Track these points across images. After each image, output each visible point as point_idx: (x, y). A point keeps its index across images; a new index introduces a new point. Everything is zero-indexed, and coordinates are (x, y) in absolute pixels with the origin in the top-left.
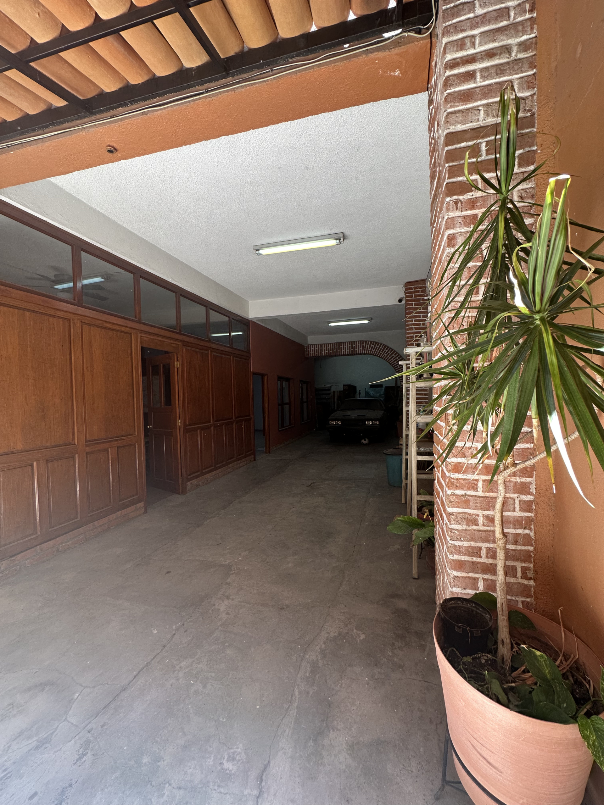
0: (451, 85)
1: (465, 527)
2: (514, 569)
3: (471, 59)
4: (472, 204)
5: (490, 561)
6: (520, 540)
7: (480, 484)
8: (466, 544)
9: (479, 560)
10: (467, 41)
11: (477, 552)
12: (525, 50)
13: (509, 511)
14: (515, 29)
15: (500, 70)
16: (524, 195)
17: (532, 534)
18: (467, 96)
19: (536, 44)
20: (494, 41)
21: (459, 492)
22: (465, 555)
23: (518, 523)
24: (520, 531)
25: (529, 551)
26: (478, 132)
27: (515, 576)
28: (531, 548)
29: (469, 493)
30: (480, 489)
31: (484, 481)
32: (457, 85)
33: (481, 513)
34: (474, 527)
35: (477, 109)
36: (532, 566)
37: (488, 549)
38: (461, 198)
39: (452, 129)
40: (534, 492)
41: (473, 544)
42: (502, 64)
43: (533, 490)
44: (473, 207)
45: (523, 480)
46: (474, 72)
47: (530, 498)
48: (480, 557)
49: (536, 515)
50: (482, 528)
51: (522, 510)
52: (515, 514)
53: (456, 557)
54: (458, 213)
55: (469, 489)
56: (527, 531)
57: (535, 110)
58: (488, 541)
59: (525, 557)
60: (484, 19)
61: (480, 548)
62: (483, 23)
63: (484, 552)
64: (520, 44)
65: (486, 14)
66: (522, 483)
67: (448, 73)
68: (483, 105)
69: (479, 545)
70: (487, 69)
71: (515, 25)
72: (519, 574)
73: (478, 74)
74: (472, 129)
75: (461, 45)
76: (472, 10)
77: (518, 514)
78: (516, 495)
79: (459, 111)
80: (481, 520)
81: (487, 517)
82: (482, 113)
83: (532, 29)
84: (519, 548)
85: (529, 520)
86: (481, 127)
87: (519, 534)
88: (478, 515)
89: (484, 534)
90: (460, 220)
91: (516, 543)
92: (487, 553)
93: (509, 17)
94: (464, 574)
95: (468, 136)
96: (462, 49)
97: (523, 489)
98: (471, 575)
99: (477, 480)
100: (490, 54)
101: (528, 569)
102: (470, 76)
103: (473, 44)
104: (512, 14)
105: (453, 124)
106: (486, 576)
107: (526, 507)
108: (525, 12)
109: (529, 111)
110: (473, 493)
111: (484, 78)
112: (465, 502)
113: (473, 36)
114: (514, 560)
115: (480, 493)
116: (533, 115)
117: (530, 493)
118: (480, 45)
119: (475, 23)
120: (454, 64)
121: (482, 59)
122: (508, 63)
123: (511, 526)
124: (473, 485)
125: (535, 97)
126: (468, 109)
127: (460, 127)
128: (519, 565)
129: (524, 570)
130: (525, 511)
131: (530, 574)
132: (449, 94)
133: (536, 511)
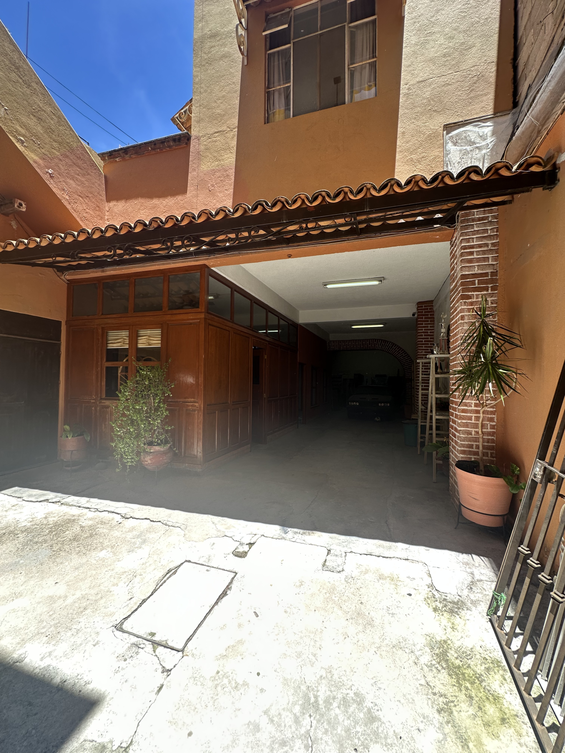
0: (464, 256)
1: (466, 436)
2: (487, 453)
3: (472, 247)
4: (472, 304)
5: (477, 450)
6: (490, 441)
7: (473, 418)
8: (467, 443)
9: (472, 450)
10: (471, 240)
11: (471, 446)
12: (494, 247)
13: (485, 429)
14: (490, 237)
15: (484, 252)
16: (493, 302)
17: (495, 438)
18: (470, 261)
19: (498, 245)
20: (482, 241)
21: (464, 421)
22: (466, 448)
23: (489, 434)
24: (490, 437)
25: (493, 446)
26: (475, 275)
27: (488, 456)
28: (494, 445)
29: (468, 421)
30: (473, 420)
31: (475, 416)
32: (466, 256)
33: (473, 430)
34: (470, 436)
35: (474, 266)
36: (494, 452)
37: (476, 445)
38: (467, 301)
39: (464, 273)
40: (496, 421)
41: (470, 443)
42: (484, 250)
43: (496, 420)
44: (472, 305)
45: (491, 416)
46: (473, 252)
47: (494, 424)
48: (473, 448)
49: (497, 431)
50: (473, 436)
51: (491, 428)
52: (488, 430)
53: (462, 449)
54: (465, 307)
55: (468, 420)
56: (493, 437)
57: (498, 269)
58: (476, 442)
59: (492, 448)
60: (477, 232)
61: (473, 445)
62: (477, 234)
63: (474, 446)
64: (492, 244)
65: (478, 230)
66: (491, 417)
67: (462, 251)
68: (477, 265)
69: (472, 443)
70: (479, 251)
71: (490, 236)
72: (489, 455)
73: (475, 253)
74: (472, 274)
75: (468, 240)
76: (473, 228)
77: (489, 430)
78: (488, 422)
79: (467, 266)
80: (473, 433)
81: (476, 431)
82: (476, 268)
83: (497, 239)
84: (489, 444)
85: (494, 433)
86: (476, 274)
87: (489, 439)
88: (472, 431)
89: (474, 439)
90: (466, 310)
91: (488, 442)
92: (476, 447)
93: (488, 233)
94: (465, 456)
95: (470, 277)
96: (468, 243)
97: (491, 420)
98: (469, 456)
99: (472, 416)
100: (480, 246)
101: (493, 453)
102: (472, 253)
103: (473, 242)
104: (489, 232)
105: (463, 271)
106: (475, 457)
107: (492, 427)
108: (494, 232)
109: (495, 270)
110: (470, 421)
111: (477, 255)
112: (466, 425)
113: (473, 238)
114: (487, 449)
115: (473, 422)
116: (497, 271)
117: (494, 422)
118: (476, 242)
119: (475, 233)
120: (464, 248)
121: (477, 248)
122: (487, 250)
123: (486, 435)
124: (470, 418)
125: (498, 265)
126: (470, 266)
127: (467, 273)
128: (489, 452)
129: (491, 453)
130: (492, 429)
131: (494, 455)
132: (462, 259)
133: (497, 429)
